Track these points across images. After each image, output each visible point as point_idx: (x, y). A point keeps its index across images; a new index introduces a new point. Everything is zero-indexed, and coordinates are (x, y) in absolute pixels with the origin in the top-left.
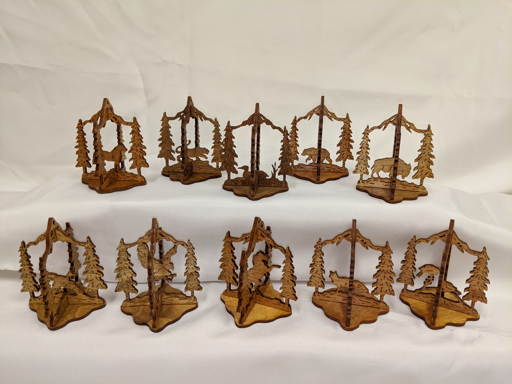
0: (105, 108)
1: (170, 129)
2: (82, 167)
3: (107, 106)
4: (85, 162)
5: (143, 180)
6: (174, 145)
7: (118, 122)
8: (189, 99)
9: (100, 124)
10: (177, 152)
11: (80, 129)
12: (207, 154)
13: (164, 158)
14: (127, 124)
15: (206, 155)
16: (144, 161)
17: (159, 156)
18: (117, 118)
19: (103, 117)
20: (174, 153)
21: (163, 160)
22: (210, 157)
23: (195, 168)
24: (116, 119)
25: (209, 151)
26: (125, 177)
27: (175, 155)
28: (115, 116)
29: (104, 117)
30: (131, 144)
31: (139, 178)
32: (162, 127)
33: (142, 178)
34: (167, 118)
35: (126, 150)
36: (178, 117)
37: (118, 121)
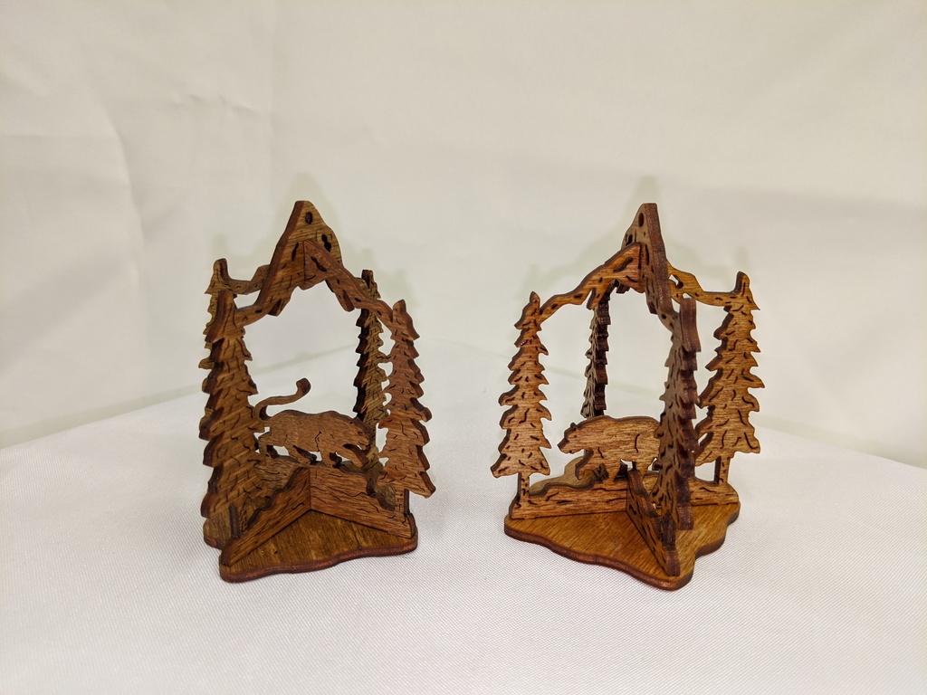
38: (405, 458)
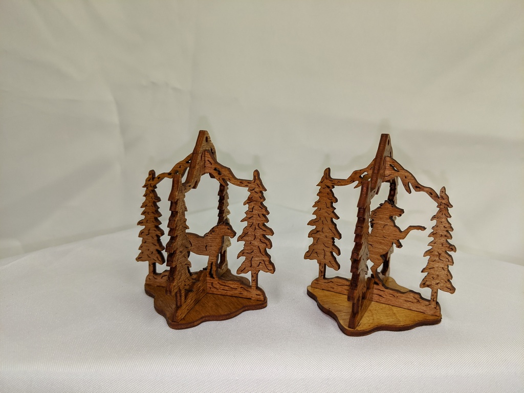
0: (201, 150)
2: (147, 263)
3: (205, 146)
4: (155, 252)
5: (262, 298)
7: (223, 180)
9: (187, 181)
11: (150, 189)
14: (241, 183)
16: (266, 259)
18: (223, 171)
19: (194, 167)
24: (219, 173)
26: (227, 288)
28: (218, 167)
29: (197, 167)
30: (245, 224)
31: (254, 293)
33: (259, 292)
35: (235, 234)
37: (224, 176)
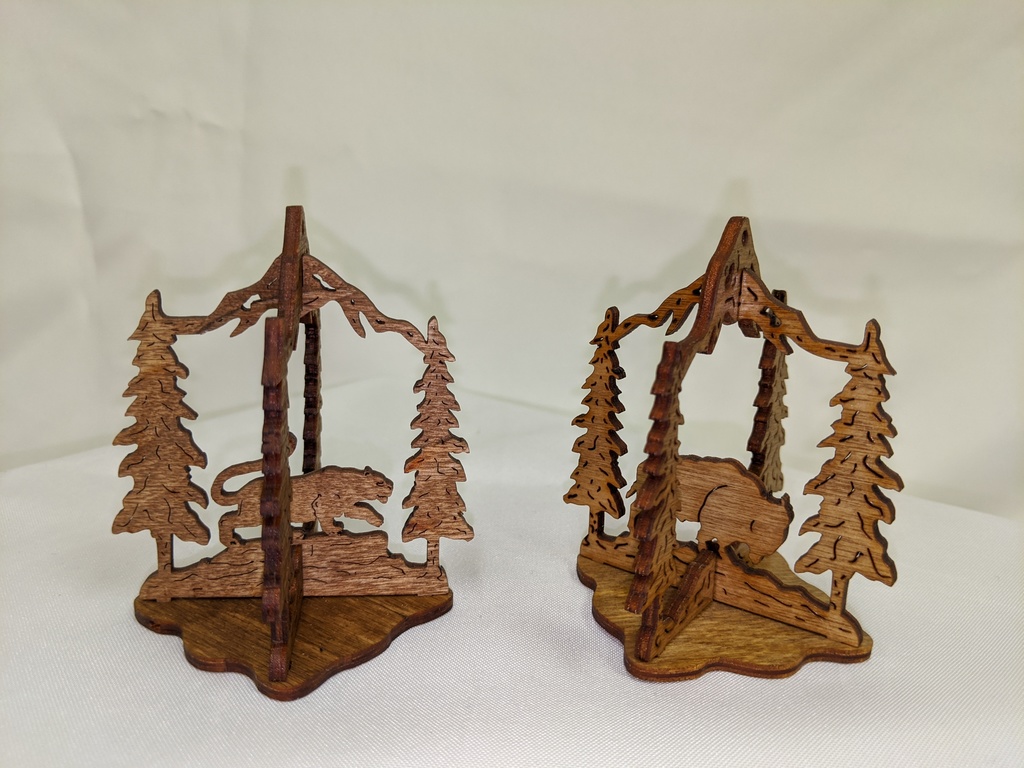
1: (181, 383)
6: (202, 459)
8: (294, 218)
10: (222, 496)
12: (383, 498)
13: (147, 533)
15: (375, 504)
17: (124, 523)
20: (205, 504)
21: (144, 542)
22: (394, 514)
23: (314, 573)
25: (389, 484)
27: (211, 514)
32: (136, 371)
34: (169, 321)
36: (231, 315)
38: (440, 500)
